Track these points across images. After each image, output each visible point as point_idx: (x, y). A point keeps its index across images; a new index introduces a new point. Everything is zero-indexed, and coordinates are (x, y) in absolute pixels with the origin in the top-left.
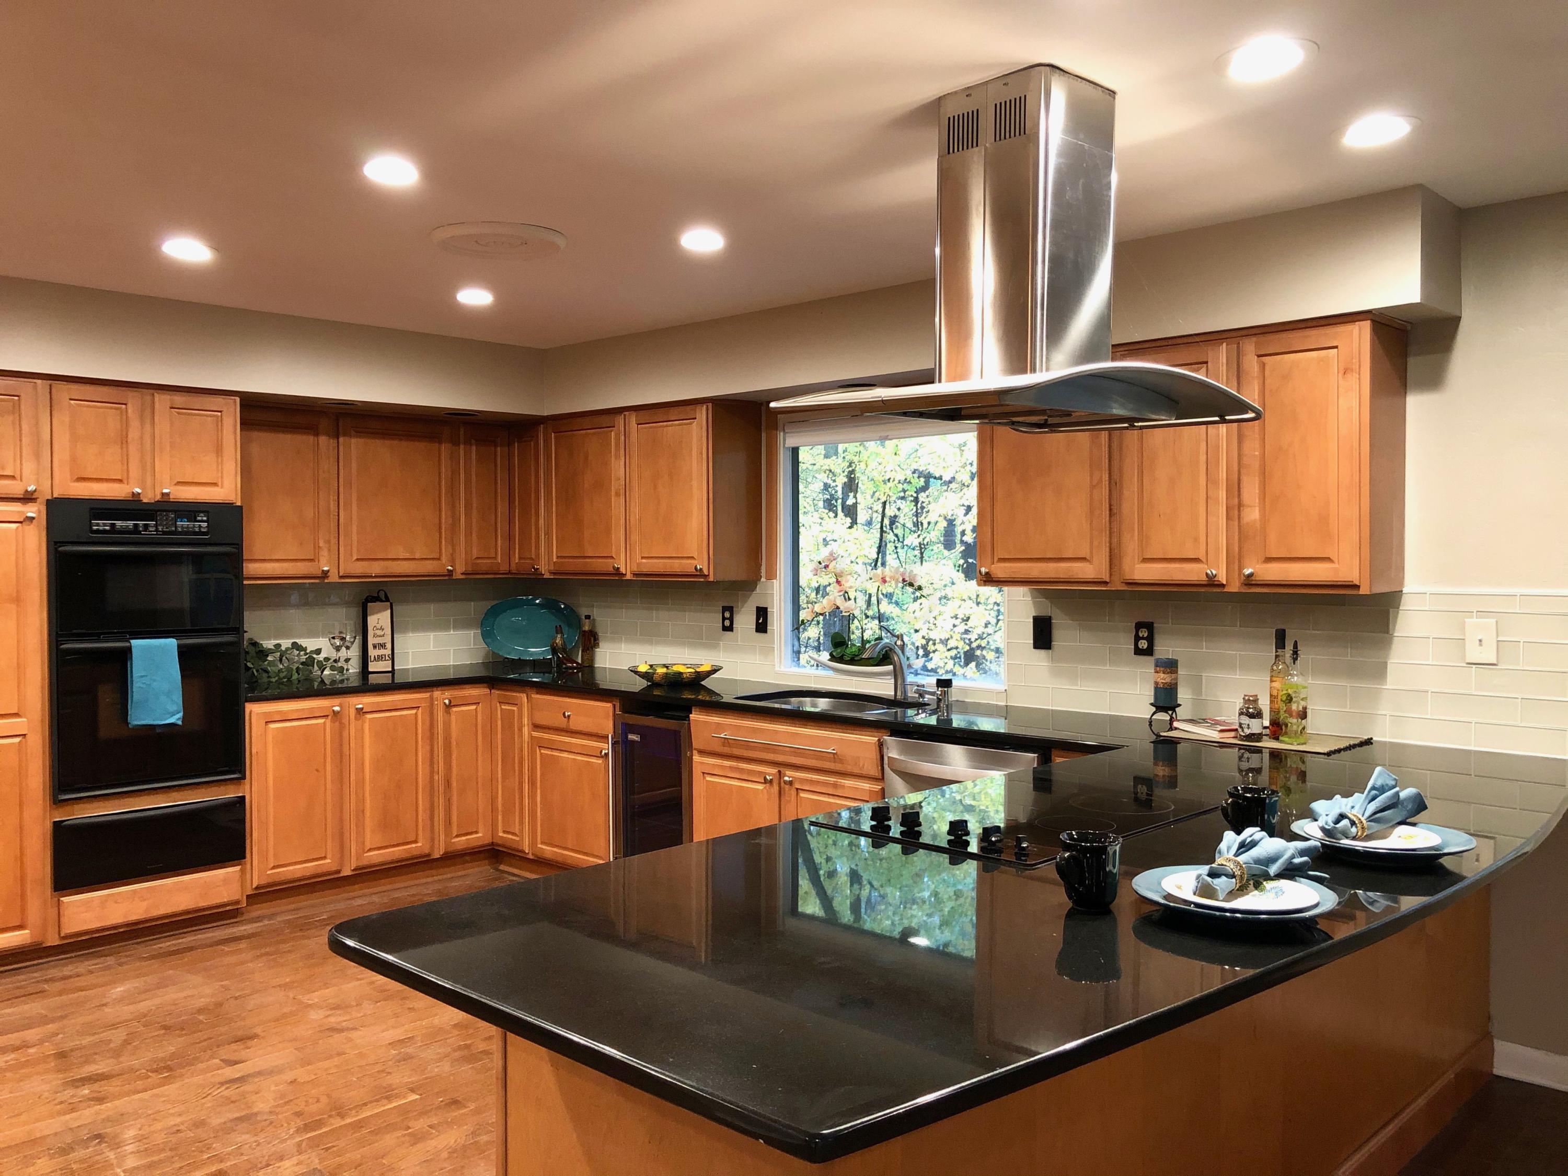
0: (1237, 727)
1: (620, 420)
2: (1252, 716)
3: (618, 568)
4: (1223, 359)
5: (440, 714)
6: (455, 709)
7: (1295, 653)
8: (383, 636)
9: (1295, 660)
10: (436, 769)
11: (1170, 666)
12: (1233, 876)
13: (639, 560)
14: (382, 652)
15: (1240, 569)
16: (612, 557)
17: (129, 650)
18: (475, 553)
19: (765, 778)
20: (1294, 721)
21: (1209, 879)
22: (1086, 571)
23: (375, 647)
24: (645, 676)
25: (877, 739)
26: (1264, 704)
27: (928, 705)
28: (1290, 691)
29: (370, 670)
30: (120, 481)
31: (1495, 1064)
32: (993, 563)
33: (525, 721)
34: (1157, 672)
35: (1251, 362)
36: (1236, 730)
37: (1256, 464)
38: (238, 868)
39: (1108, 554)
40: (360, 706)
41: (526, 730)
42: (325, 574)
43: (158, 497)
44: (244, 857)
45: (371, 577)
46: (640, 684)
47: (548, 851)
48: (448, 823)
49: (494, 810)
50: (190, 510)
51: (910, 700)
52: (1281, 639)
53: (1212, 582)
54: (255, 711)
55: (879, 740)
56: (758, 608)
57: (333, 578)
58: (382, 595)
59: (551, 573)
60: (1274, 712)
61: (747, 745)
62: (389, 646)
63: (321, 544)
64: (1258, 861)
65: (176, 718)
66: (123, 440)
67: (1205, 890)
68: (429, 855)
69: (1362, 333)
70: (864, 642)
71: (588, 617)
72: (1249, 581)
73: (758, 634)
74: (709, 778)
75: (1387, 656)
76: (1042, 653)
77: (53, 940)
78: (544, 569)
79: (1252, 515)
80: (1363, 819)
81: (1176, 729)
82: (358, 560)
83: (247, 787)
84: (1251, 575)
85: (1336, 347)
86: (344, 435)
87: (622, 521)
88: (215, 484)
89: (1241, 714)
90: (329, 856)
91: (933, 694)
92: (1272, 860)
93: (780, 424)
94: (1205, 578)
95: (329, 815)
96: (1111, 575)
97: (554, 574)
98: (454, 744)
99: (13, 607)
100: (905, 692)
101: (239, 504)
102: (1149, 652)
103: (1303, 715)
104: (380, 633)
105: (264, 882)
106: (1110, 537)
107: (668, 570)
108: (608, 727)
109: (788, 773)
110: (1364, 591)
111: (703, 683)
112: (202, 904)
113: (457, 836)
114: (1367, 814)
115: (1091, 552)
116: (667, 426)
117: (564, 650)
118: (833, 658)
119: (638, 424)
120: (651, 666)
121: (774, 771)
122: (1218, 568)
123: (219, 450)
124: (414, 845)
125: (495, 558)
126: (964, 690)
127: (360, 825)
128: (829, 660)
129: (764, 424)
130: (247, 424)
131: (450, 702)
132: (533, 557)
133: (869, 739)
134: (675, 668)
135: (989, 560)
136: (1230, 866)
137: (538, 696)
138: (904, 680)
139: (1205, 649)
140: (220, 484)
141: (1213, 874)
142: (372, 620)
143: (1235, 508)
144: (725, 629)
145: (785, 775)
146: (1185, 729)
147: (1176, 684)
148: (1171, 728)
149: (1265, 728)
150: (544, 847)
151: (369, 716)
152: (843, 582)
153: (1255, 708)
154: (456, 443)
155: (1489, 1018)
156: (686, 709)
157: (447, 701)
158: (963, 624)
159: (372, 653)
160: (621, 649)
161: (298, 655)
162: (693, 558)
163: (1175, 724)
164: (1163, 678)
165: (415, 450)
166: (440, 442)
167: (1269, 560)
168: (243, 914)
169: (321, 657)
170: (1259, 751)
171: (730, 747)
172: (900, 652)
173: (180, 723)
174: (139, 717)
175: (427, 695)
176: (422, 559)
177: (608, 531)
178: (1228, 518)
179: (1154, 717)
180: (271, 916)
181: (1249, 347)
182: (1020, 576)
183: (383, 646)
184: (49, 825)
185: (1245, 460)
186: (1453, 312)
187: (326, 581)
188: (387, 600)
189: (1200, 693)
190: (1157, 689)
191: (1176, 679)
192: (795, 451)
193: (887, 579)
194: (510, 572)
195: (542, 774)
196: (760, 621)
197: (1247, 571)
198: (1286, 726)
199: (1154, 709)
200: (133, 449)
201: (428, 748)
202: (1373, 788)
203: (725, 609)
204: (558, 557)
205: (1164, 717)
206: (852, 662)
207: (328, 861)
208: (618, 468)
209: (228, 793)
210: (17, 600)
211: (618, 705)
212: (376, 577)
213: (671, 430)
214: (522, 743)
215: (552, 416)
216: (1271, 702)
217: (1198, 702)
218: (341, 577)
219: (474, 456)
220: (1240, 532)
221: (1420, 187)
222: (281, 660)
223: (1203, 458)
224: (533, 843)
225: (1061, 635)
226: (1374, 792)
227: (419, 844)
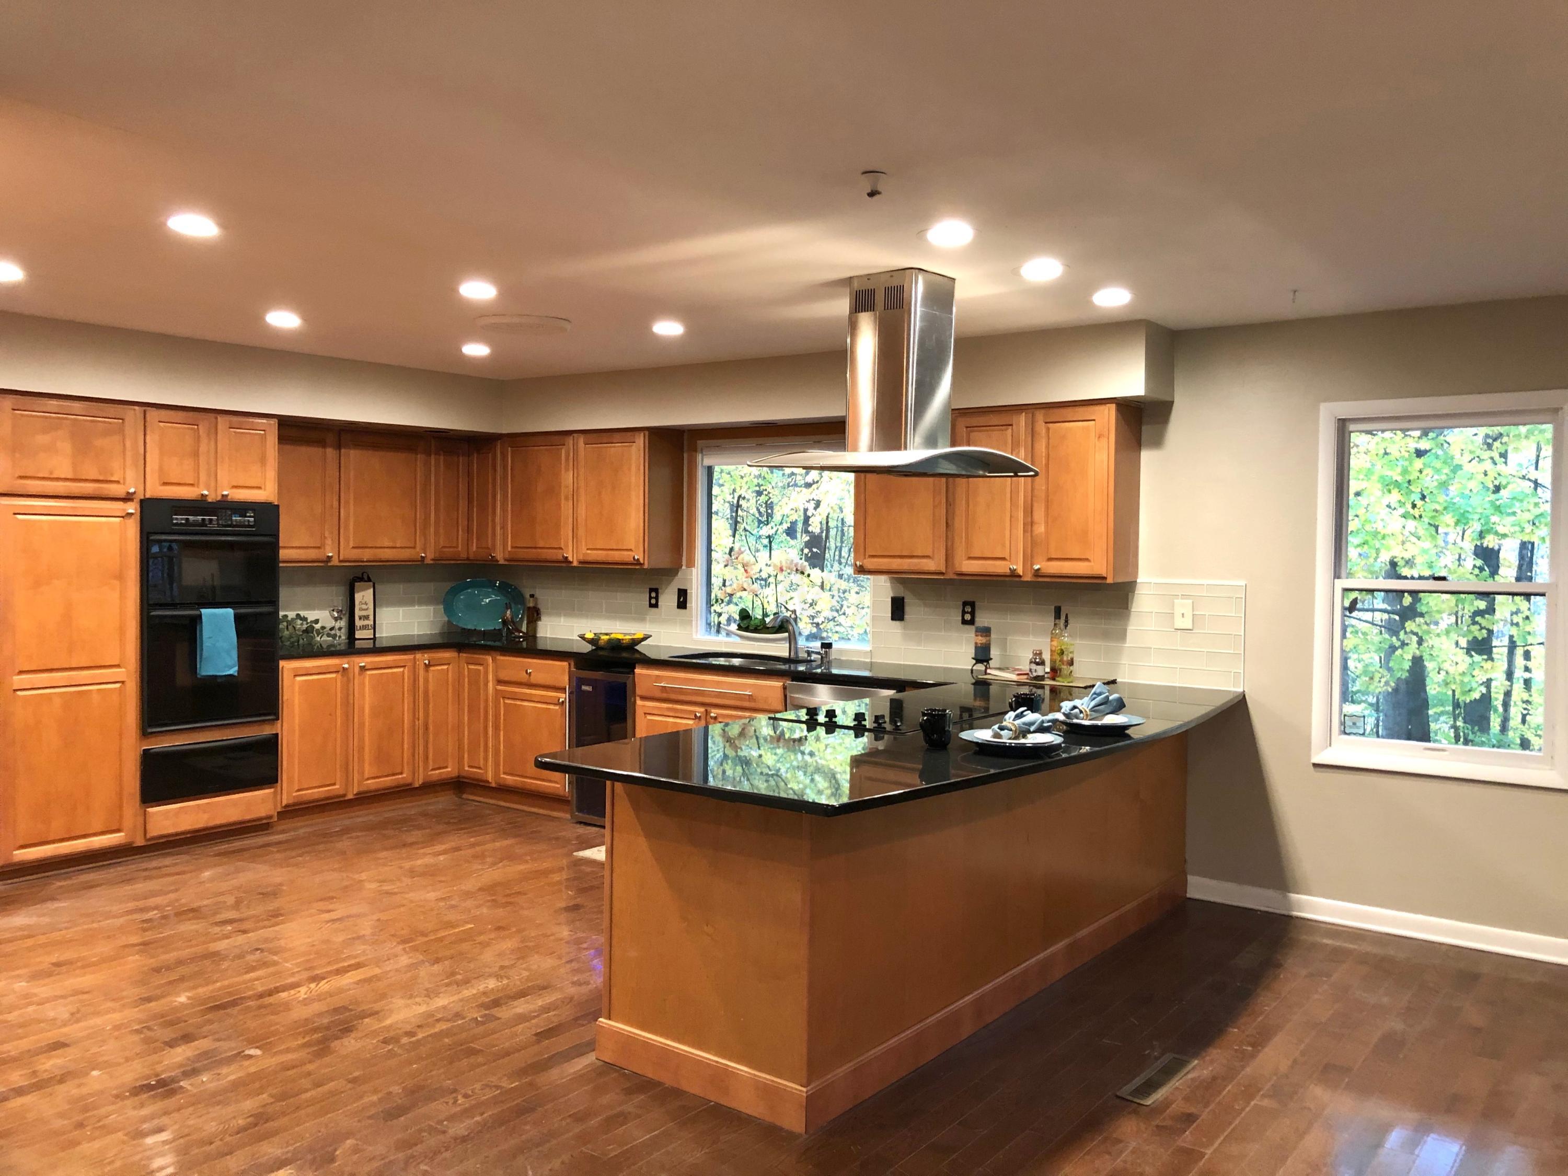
0: (1028, 672)
1: (570, 441)
2: (1038, 664)
3: (567, 557)
4: (1023, 423)
5: (422, 672)
6: (432, 668)
7: (1066, 621)
8: (367, 609)
9: (1066, 626)
10: (417, 716)
11: (986, 631)
12: (1011, 730)
13: (584, 551)
14: (366, 622)
15: (1032, 565)
16: (561, 548)
17: (200, 616)
18: (442, 544)
19: (696, 715)
20: (1065, 667)
21: (998, 730)
22: (930, 565)
23: (360, 618)
24: (591, 641)
25: (782, 684)
26: (1047, 657)
27: (814, 661)
28: (1063, 647)
29: (357, 637)
30: (192, 485)
31: (1188, 890)
32: (865, 558)
33: (490, 677)
34: (976, 636)
35: (1041, 427)
36: (1028, 674)
37: (1043, 495)
38: (272, 790)
39: (944, 554)
40: (363, 664)
41: (491, 685)
42: (329, 558)
43: (219, 498)
44: (277, 782)
45: (363, 562)
46: (587, 648)
47: (510, 780)
48: (426, 758)
49: (460, 748)
50: (242, 508)
51: (800, 658)
52: (1058, 613)
53: (1013, 574)
54: (287, 667)
55: (784, 685)
56: (679, 590)
57: (335, 562)
58: (366, 577)
59: (505, 560)
60: (1053, 661)
61: (681, 691)
62: (372, 617)
63: (327, 535)
64: (1024, 724)
65: (233, 671)
66: (196, 454)
67: (997, 735)
68: (411, 784)
69: (1110, 412)
70: (765, 615)
71: (532, 596)
72: (1037, 573)
73: (679, 610)
74: (649, 717)
75: (1126, 625)
76: (897, 623)
77: (140, 842)
78: (500, 556)
79: (1040, 529)
80: (1088, 710)
81: (989, 674)
82: (353, 547)
83: (279, 725)
84: (1039, 569)
85: (1094, 420)
86: (345, 448)
87: (571, 520)
88: (259, 488)
89: (1031, 662)
90: (338, 782)
91: (818, 653)
92: (1032, 724)
93: (699, 449)
94: (1009, 571)
95: (338, 751)
96: (946, 567)
97: (508, 560)
98: (431, 695)
99: (117, 583)
100: (796, 653)
101: (276, 503)
102: (972, 622)
103: (1071, 663)
104: (364, 607)
105: (291, 802)
106: (946, 542)
107: (610, 560)
108: (564, 680)
109: (713, 710)
110: (1110, 580)
111: (636, 647)
112: (248, 817)
113: (433, 770)
114: (1091, 706)
115: (933, 552)
116: (611, 447)
117: (513, 622)
118: (740, 628)
119: (586, 444)
120: (595, 634)
121: (702, 709)
122: (1017, 564)
123: (263, 460)
124: (400, 776)
125: (457, 547)
126: (841, 651)
127: (361, 760)
128: (738, 630)
129: (685, 448)
130: (283, 439)
131: (429, 662)
132: (490, 546)
133: (777, 684)
134: (613, 636)
135: (862, 557)
136: (1010, 726)
137: (502, 658)
138: (796, 643)
139: (1010, 620)
140: (263, 487)
141: (1002, 729)
142: (358, 597)
143: (1029, 524)
144: (651, 606)
145: (711, 712)
146: (994, 673)
147: (990, 644)
148: (986, 673)
149: (1046, 673)
150: (505, 776)
151: (369, 672)
152: (749, 570)
153: (1040, 659)
154: (429, 454)
155: (1185, 861)
156: (630, 666)
157: (427, 662)
158: (811, 608)
159: (358, 623)
160: (560, 622)
161: (302, 624)
162: (631, 550)
163: (989, 671)
164: (981, 640)
165: (396, 459)
166: (417, 454)
167: (1050, 559)
168: (272, 827)
169: (317, 626)
170: (1042, 687)
171: (667, 693)
172: (794, 623)
173: (236, 674)
174: (207, 669)
175: (411, 657)
176: (401, 547)
177: (557, 526)
178: (1024, 531)
179: (974, 668)
180: (295, 829)
181: (1040, 416)
182: (884, 567)
183: (367, 617)
184: (139, 752)
185: (1036, 492)
186: (1168, 399)
187: (329, 564)
188: (369, 580)
189: (1006, 651)
190: (976, 648)
191: (990, 641)
192: (710, 470)
193: (784, 569)
194: (468, 559)
195: (504, 720)
196: (682, 600)
197: (1036, 567)
198: (1060, 670)
199: (974, 661)
200: (202, 460)
201: (412, 699)
202: (1095, 693)
203: (651, 590)
204: (512, 547)
205: (980, 667)
206: (756, 630)
207: (337, 787)
208: (568, 478)
209: (267, 731)
210: (120, 577)
211: (572, 664)
212: (367, 561)
213: (614, 449)
214: (487, 695)
215: (508, 434)
216: (1051, 655)
217: (1004, 656)
218: (341, 561)
219: (442, 463)
220: (1032, 539)
221: (1144, 320)
222: (287, 628)
223: (1008, 490)
224: (496, 773)
225: (910, 611)
226: (1094, 696)
227: (404, 775)
